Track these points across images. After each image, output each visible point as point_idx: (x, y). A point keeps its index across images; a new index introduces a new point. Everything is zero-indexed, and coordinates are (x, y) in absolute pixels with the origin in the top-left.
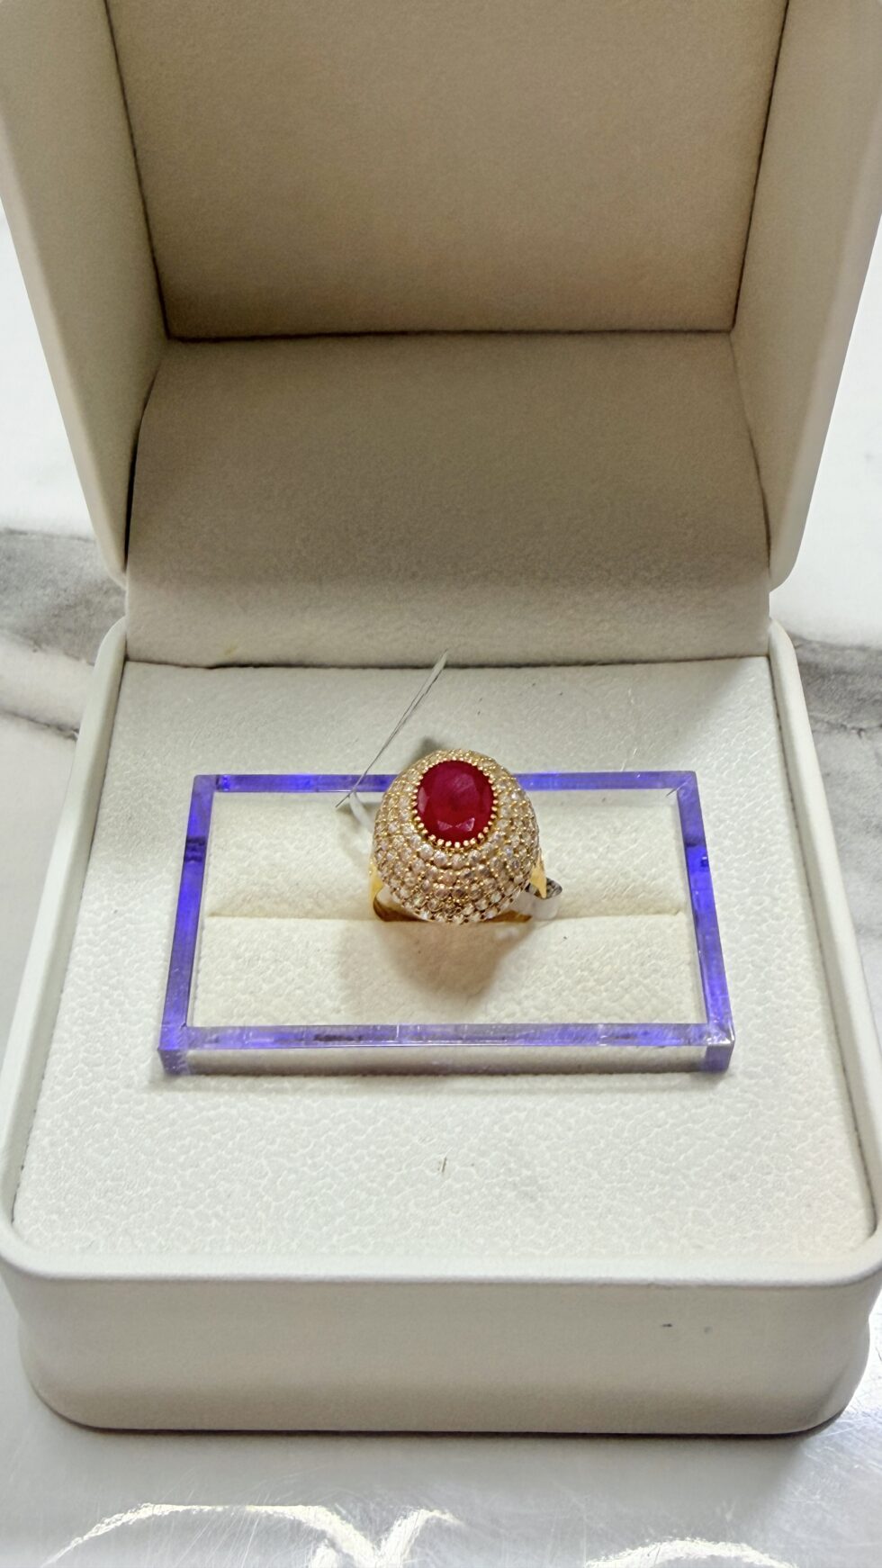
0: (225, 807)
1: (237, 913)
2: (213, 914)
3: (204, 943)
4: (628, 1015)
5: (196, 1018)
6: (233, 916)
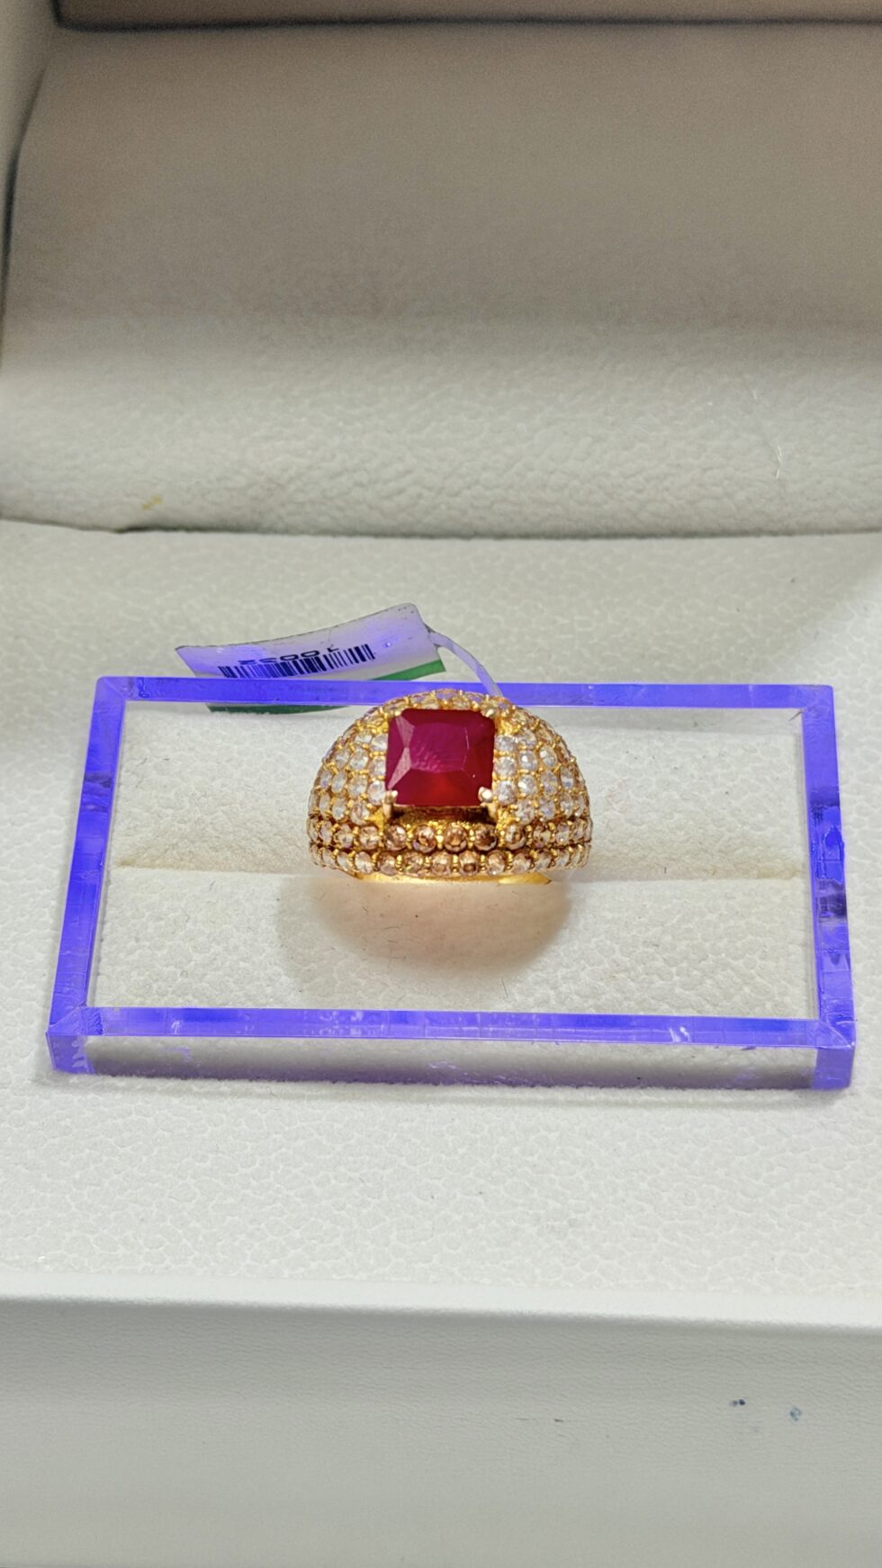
0: (141, 720)
1: (158, 862)
2: (124, 863)
3: (110, 899)
5: (98, 998)
6: (152, 866)
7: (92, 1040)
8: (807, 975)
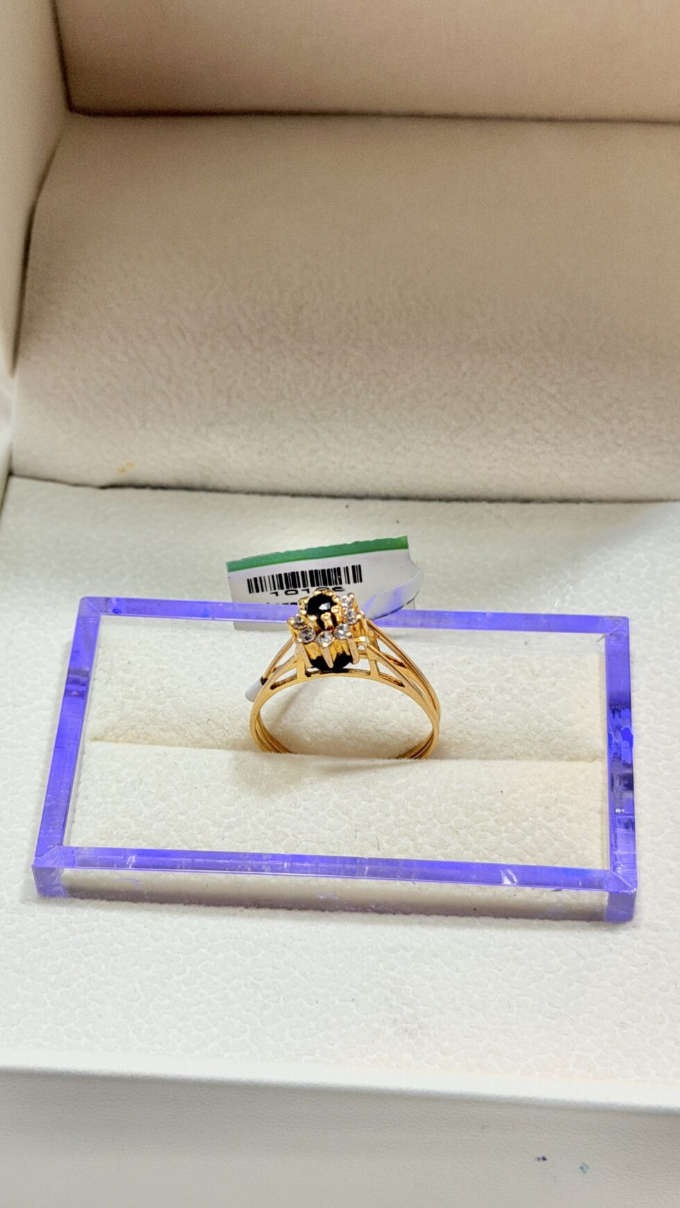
0: (112, 630)
1: (121, 739)
2: (96, 739)
3: (84, 767)
4: (528, 857)
5: (72, 840)
6: (116, 742)
7: (67, 872)
8: (602, 834)
